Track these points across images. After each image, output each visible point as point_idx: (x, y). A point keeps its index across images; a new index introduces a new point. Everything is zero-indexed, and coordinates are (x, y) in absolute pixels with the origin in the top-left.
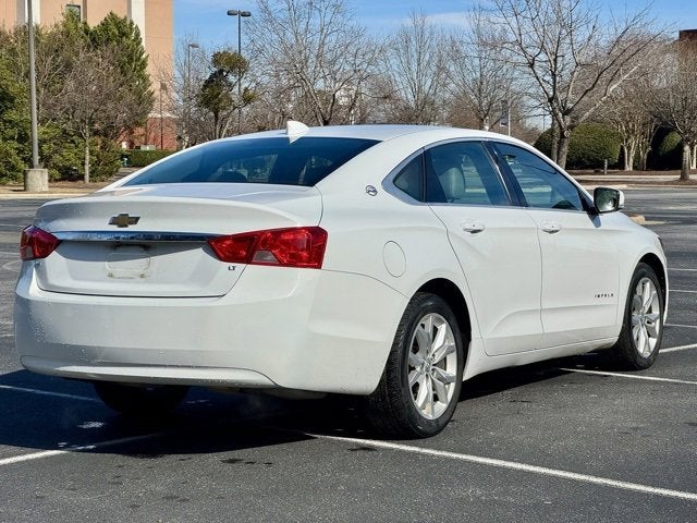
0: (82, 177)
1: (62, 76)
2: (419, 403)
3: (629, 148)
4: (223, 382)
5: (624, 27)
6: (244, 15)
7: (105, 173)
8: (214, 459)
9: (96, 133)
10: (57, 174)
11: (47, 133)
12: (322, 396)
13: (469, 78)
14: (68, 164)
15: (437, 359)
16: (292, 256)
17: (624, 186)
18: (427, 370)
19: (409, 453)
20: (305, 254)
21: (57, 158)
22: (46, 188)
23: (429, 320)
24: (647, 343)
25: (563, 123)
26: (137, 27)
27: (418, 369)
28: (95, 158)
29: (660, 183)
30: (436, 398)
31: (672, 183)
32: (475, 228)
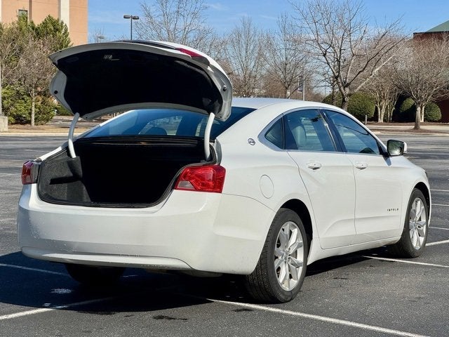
0: (29, 122)
1: (17, 56)
2: (281, 280)
3: (381, 108)
4: (157, 266)
5: (384, 31)
6: (134, 18)
7: (43, 120)
8: (148, 315)
9: (39, 93)
10: (13, 120)
11: (6, 93)
12: (219, 275)
13: (278, 62)
14: (19, 113)
15: (291, 252)
16: (203, 184)
17: (379, 133)
18: (286, 258)
19: (275, 313)
20: (211, 183)
21: (13, 109)
22: (6, 129)
23: (287, 226)
24: (418, 240)
25: (344, 92)
26: (66, 25)
27: (280, 258)
28: (38, 110)
29: (401, 131)
30: (291, 277)
31: (409, 131)
32: (316, 166)
